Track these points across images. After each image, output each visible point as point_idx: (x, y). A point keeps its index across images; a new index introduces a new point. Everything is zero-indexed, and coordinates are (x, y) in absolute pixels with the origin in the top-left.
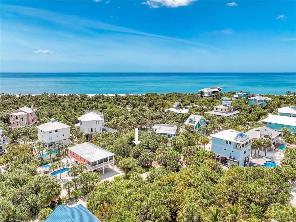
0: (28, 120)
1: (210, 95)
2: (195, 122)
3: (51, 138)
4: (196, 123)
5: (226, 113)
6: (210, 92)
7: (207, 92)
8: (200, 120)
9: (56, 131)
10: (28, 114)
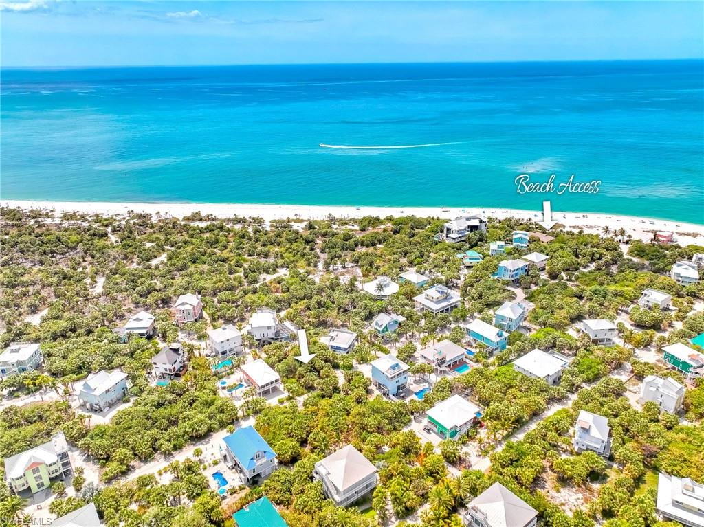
0: (195, 313)
1: (460, 235)
2: (381, 326)
3: (223, 347)
4: (383, 327)
5: (437, 303)
6: (461, 230)
7: (457, 230)
8: (389, 323)
9: (228, 340)
10: (194, 307)
